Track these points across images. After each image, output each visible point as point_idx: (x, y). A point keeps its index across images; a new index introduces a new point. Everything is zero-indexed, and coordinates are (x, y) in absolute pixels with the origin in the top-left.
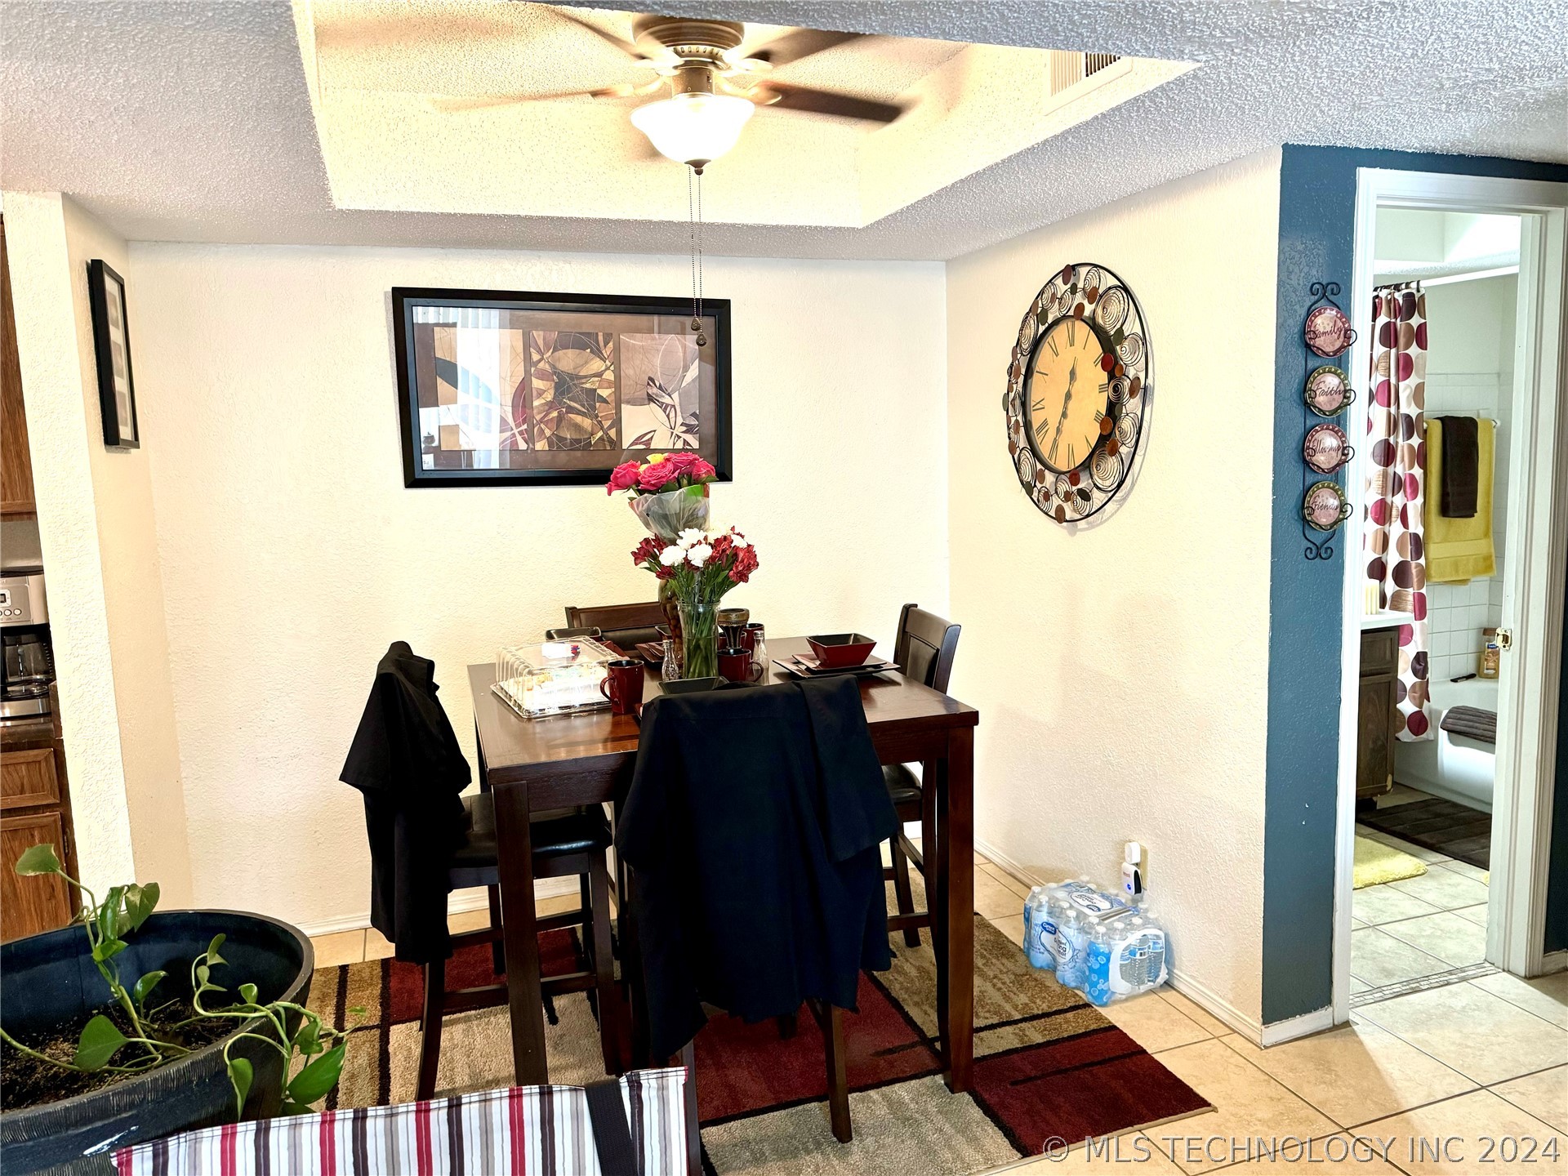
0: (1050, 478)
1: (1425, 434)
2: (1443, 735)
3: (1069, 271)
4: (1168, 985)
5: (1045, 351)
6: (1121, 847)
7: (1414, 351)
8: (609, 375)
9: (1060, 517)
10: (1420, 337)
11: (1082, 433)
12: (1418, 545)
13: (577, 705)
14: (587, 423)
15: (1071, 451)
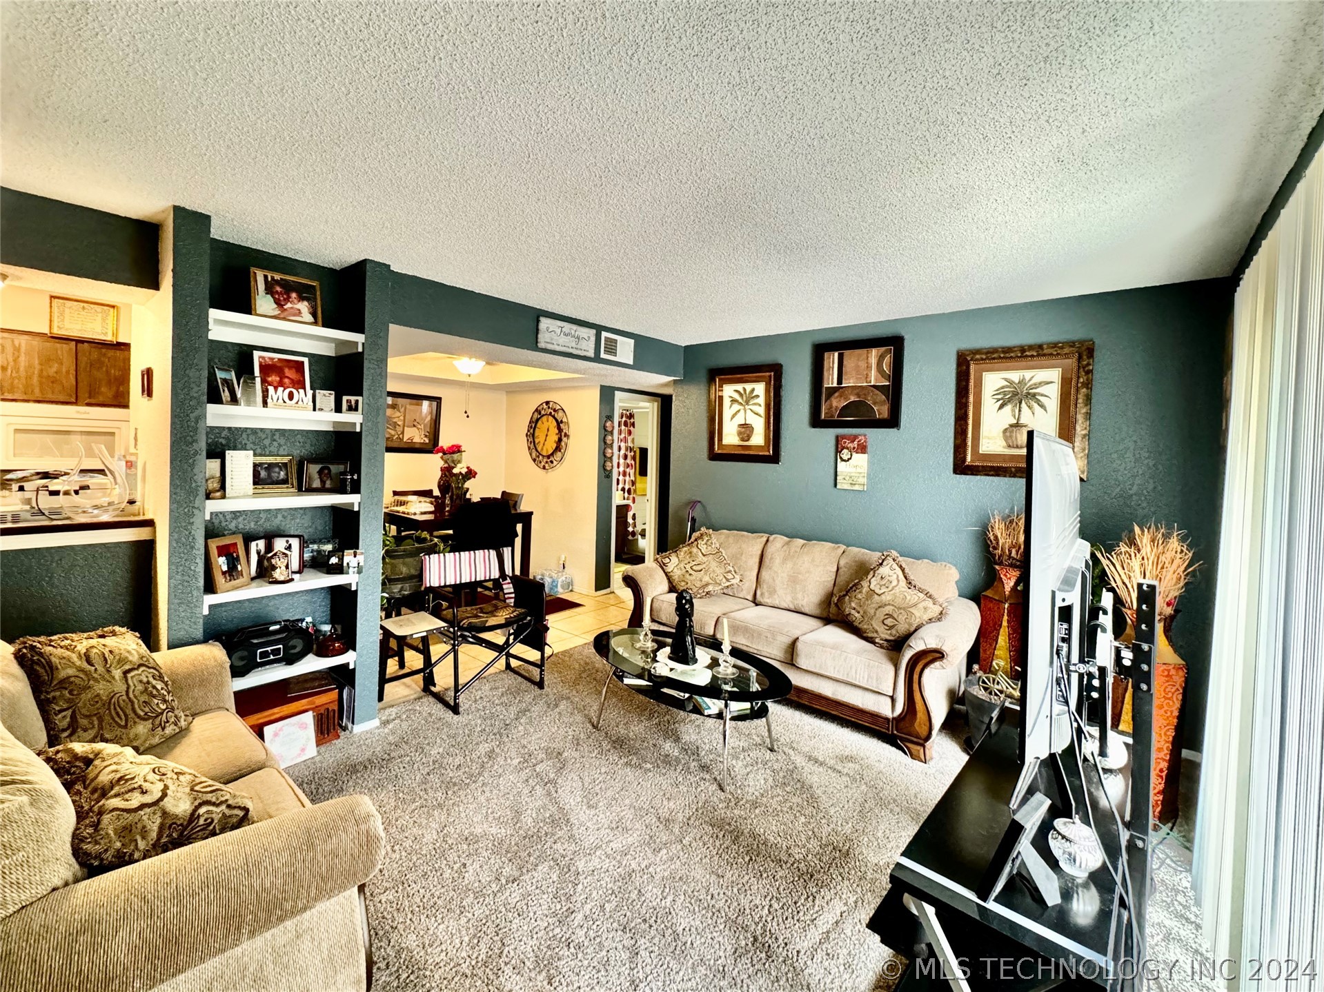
0: (541, 457)
1: (635, 452)
2: (640, 536)
3: (547, 403)
4: (571, 591)
5: (540, 422)
6: (559, 559)
7: (632, 428)
8: (402, 418)
9: (544, 468)
10: (633, 425)
11: (550, 446)
12: (633, 483)
13: (418, 512)
14: (393, 432)
15: (547, 450)
